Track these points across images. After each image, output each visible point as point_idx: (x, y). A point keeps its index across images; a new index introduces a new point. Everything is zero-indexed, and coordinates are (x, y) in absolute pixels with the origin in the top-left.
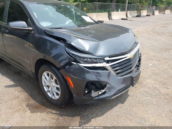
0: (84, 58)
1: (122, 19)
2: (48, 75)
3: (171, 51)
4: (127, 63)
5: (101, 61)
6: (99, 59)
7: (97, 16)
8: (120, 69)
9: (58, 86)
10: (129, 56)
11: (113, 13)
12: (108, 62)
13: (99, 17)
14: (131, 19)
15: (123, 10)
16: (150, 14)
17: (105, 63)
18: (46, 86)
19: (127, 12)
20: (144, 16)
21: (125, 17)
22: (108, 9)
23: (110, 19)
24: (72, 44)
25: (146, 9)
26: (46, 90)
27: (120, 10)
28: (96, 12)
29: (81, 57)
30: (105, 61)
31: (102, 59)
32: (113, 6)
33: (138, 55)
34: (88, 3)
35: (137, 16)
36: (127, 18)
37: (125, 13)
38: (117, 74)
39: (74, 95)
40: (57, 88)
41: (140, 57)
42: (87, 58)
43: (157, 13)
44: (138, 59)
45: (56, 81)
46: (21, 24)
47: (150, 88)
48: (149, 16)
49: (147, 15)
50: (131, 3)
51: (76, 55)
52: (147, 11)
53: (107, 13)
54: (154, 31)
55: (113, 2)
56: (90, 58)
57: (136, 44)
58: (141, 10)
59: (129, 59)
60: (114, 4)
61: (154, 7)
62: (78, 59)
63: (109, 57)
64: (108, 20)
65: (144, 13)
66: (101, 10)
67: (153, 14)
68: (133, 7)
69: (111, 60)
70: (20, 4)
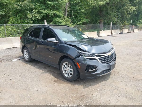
0: (85, 54)
1: (108, 36)
2: (66, 64)
3: (141, 56)
4: (107, 58)
5: (93, 56)
6: (92, 54)
7: (89, 34)
8: (103, 61)
9: (72, 69)
10: (108, 54)
11: (100, 32)
12: (97, 56)
13: (91, 35)
14: (115, 36)
15: (109, 29)
16: (130, 32)
17: (96, 57)
18: (64, 71)
19: (112, 30)
20: (125, 33)
21: (110, 34)
22: (97, 29)
23: (99, 36)
24: (80, 47)
25: (127, 28)
26: (64, 73)
27: (106, 30)
28: (88, 32)
29: (84, 54)
30: (96, 56)
31: (94, 55)
32: (101, 26)
33: (114, 54)
34: (82, 25)
35: (120, 33)
36: (112, 35)
37: (110, 31)
38: (102, 63)
39: (80, 73)
40: (71, 71)
41: (116, 56)
42: (86, 54)
43: (136, 30)
44: (114, 57)
45: (70, 67)
46: (53, 40)
47: (123, 75)
48: (130, 33)
49: (128, 33)
50: (115, 24)
51: (81, 53)
52: (128, 29)
53: (96, 32)
54: (132, 44)
55: (101, 23)
56: (88, 54)
57: (112, 49)
58: (123, 28)
59: (108, 56)
60: (102, 25)
61: (134, 26)
62: (82, 54)
63: (98, 54)
64: (98, 37)
65: (126, 31)
66: (92, 30)
67: (133, 32)
68: (117, 26)
69: (99, 56)
70: (51, 30)
